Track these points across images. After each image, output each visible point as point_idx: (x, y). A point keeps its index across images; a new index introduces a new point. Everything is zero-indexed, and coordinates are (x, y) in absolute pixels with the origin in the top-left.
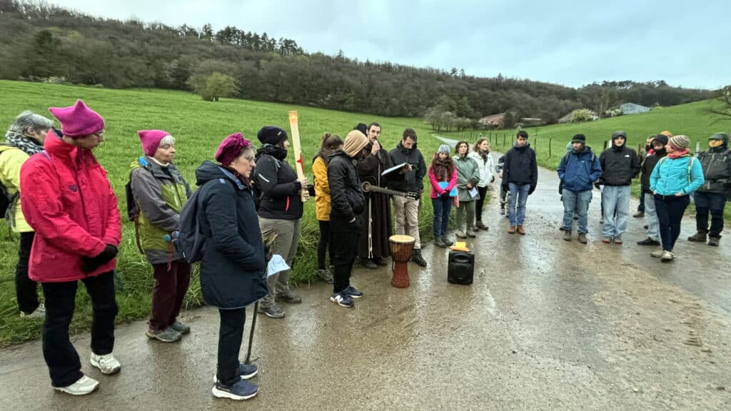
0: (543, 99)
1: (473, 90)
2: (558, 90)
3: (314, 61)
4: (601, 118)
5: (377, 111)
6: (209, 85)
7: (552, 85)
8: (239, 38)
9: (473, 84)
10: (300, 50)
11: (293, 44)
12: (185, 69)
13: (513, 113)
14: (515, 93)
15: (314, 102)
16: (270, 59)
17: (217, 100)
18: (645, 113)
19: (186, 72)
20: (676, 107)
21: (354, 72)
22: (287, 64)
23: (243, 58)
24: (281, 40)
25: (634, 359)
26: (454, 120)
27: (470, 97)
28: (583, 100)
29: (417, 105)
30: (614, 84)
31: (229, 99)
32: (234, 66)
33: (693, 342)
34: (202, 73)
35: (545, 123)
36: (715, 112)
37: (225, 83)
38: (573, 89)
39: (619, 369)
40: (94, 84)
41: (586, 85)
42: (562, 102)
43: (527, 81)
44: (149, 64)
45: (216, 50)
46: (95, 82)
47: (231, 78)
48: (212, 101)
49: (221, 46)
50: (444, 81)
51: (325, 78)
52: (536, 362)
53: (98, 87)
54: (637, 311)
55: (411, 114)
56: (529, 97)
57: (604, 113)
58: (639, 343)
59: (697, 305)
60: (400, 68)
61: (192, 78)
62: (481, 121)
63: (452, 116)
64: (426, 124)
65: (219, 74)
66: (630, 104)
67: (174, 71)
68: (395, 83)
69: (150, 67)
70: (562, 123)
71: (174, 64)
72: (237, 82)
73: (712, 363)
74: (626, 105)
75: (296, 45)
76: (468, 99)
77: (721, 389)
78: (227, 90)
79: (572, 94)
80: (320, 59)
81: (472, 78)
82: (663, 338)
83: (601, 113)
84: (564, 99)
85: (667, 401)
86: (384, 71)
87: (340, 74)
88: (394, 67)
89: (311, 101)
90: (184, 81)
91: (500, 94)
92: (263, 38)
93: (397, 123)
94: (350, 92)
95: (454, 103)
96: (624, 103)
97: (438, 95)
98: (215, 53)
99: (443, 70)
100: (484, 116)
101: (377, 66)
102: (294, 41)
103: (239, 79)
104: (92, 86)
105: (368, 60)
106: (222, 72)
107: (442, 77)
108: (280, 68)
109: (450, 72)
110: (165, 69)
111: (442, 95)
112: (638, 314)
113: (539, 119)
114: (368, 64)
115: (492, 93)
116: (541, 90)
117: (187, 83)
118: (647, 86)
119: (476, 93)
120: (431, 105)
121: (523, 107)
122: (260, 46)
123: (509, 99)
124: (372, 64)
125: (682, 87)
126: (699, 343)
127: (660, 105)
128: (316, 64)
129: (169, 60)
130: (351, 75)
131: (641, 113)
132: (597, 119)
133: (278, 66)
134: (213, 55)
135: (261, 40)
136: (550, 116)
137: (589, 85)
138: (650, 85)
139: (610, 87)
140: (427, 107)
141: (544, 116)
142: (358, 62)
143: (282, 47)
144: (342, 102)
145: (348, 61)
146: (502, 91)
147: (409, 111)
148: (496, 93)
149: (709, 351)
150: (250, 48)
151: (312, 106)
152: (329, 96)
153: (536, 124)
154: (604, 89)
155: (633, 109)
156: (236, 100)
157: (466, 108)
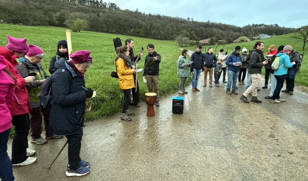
0: (227, 31)
1: (197, 27)
2: (233, 28)
3: (125, 14)
4: (251, 40)
5: (154, 37)
6: (75, 24)
7: (231, 26)
8: (89, 2)
9: (197, 25)
10: (118, 8)
11: (115, 5)
12: (64, 17)
13: (214, 38)
14: (215, 29)
15: (125, 33)
16: (104, 12)
17: (79, 32)
18: (269, 38)
19: (64, 18)
20: (282, 36)
21: (143, 18)
22: (112, 15)
23: (91, 12)
24: (109, 3)
25: (246, 145)
26: (188, 41)
27: (195, 31)
28: (244, 33)
29: (172, 34)
30: (257, 25)
31: (85, 31)
32: (87, 15)
33: (271, 136)
34: (72, 18)
35: (227, 42)
36: (296, 38)
37: (83, 23)
38: (239, 27)
39: (239, 149)
40: (18, 23)
41: (245, 26)
42: (235, 33)
43: (220, 24)
44: (45, 14)
45: (78, 8)
46: (18, 22)
47: (85, 21)
48: (77, 32)
49: (80, 6)
50: (184, 23)
51: (130, 21)
52: (204, 148)
53: (20, 25)
54: (251, 123)
55: (169, 38)
56: (221, 31)
57: (252, 38)
58: (250, 137)
59: (277, 120)
60: (165, 17)
61: (67, 21)
62: (200, 42)
63: (188, 39)
64: (177, 43)
65: (79, 19)
66: (263, 34)
67: (58, 18)
68: (162, 24)
69: (46, 15)
70: (235, 42)
71: (58, 14)
72: (89, 23)
73: (278, 145)
74: (261, 35)
75: (116, 6)
76: (195, 32)
77: (279, 156)
78: (84, 27)
79: (239, 30)
80: (128, 12)
81: (196, 22)
82: (260, 135)
83: (251, 38)
84: (236, 32)
85: (256, 163)
86: (157, 18)
87: (137, 19)
88: (162, 16)
89: (124, 32)
90: (63, 22)
91: (208, 30)
92: (101, 2)
93: (163, 42)
94: (142, 28)
95: (188, 33)
96: (261, 34)
97: (182, 30)
98: (78, 9)
99: (183, 18)
100: (201, 39)
101: (154, 16)
102: (115, 4)
103: (90, 21)
104: (17, 24)
105: (150, 13)
106: (81, 18)
107: (183, 22)
108: (109, 17)
109: (187, 19)
110: (54, 17)
111: (183, 30)
112: (252, 125)
113: (225, 41)
114: (150, 15)
115: (205, 29)
116: (226, 28)
117: (64, 23)
118: (270, 26)
119: (198, 29)
120: (178, 34)
121: (218, 35)
122: (99, 6)
123: (212, 32)
124: (152, 15)
125: (285, 27)
126: (274, 137)
127: (276, 35)
128: (126, 15)
129: (55, 12)
130: (142, 20)
131: (267, 38)
132: (249, 41)
133: (108, 15)
134: (77, 10)
135: (99, 3)
136: (229, 39)
137: (246, 26)
138: (272, 26)
139: (255, 26)
140: (177, 35)
141: (227, 39)
142: (145, 14)
143: (110, 7)
144: (138, 33)
145: (140, 13)
146: (209, 28)
147: (169, 37)
148: (207, 29)
149: (277, 140)
150: (95, 7)
151: (124, 35)
152: (132, 30)
153: (224, 43)
154: (253, 28)
155: (264, 36)
156: (89, 32)
157: (194, 36)
